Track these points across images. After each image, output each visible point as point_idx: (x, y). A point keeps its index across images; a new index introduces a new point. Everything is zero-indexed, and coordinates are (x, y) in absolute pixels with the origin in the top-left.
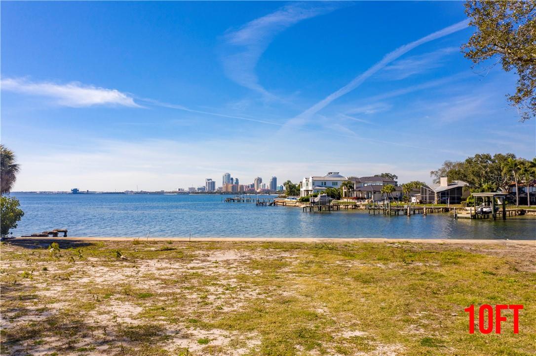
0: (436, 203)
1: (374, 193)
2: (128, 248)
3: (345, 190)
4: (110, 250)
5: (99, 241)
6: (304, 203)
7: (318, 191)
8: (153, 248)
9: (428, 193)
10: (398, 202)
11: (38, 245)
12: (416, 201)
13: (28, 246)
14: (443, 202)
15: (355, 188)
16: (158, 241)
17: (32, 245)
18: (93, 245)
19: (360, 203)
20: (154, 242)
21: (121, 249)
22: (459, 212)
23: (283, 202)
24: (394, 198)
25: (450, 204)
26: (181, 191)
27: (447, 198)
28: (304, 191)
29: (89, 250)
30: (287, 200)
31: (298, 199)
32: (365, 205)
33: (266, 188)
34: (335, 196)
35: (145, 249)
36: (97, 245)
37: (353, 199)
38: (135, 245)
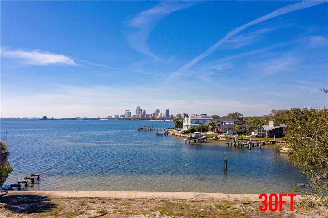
0: (266, 137)
1: (229, 129)
2: (77, 211)
3: (210, 126)
4: (66, 213)
5: (59, 198)
6: (186, 134)
7: (194, 127)
8: (93, 211)
9: (261, 131)
10: (244, 136)
11: (21, 207)
12: (254, 134)
13: (15, 208)
14: (271, 137)
15: (217, 126)
16: (95, 198)
17: (17, 208)
18: (55, 207)
19: (220, 136)
20: (93, 201)
21: (73, 213)
22: (281, 148)
23: (173, 133)
24: (240, 132)
25: (275, 138)
26: (110, 117)
27: (274, 135)
28: (186, 126)
29: (53, 215)
30: (175, 130)
31: (182, 131)
32: (223, 138)
33: (162, 116)
34: (204, 129)
35: (88, 213)
36: (58, 206)
37: (215, 133)
38: (81, 205)
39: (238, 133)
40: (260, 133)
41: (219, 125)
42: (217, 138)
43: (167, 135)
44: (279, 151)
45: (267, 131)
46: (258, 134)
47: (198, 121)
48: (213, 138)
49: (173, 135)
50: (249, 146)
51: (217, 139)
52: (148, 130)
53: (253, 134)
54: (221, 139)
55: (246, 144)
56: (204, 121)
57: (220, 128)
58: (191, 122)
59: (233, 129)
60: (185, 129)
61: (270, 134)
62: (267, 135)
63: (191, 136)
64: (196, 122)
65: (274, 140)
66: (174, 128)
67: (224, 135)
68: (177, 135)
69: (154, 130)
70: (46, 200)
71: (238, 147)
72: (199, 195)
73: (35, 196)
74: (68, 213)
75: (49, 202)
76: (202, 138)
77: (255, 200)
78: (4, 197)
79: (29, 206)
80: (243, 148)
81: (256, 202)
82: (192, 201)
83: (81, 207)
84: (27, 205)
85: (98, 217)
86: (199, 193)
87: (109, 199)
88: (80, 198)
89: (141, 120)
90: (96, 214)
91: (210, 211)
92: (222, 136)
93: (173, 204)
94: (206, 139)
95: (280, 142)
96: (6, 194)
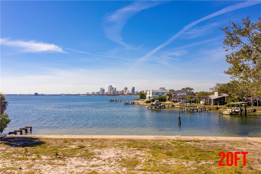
0: (212, 105)
1: (182, 99)
2: (61, 146)
3: (168, 97)
4: (53, 147)
5: (47, 139)
6: (148, 103)
7: (155, 97)
8: (74, 146)
9: (208, 100)
10: (194, 104)
11: (17, 143)
12: (203, 103)
13: (13, 144)
14: (216, 104)
15: (173, 97)
16: (76, 139)
17: (14, 144)
18: (44, 144)
19: (175, 104)
20: (74, 140)
21: (58, 147)
22: (224, 111)
23: (138, 103)
24: (192, 101)
25: (219, 105)
26: (88, 94)
27: (218, 102)
28: (148, 97)
29: (43, 148)
30: (139, 101)
31: (145, 101)
32: (178, 105)
33: (130, 92)
34: (163, 100)
35: (70, 147)
36: (46, 143)
37: (172, 102)
38: (65, 143)
39: (190, 102)
40: (207, 101)
41: (174, 96)
42: (173, 105)
43: (134, 104)
44: (222, 113)
45: (213, 100)
46: (206, 102)
47: (158, 93)
48: (170, 106)
49: (138, 104)
50: (198, 110)
51: (173, 107)
52: (118, 101)
53: (201, 102)
54: (176, 106)
55: (196, 109)
56: (163, 93)
57: (175, 98)
58: (152, 94)
59: (186, 99)
60: (147, 100)
61: (215, 102)
62: (212, 102)
63: (153, 104)
64: (156, 94)
65: (218, 106)
66: (139, 100)
67: (178, 103)
68: (141, 104)
69: (122, 101)
70: (37, 140)
71: (189, 111)
72: (158, 137)
73: (29, 137)
74: (54, 147)
75: (40, 141)
76: (161, 105)
77: (203, 140)
78: (4, 138)
79: (23, 143)
80: (194, 112)
81: (204, 141)
82: (153, 140)
83: (64, 143)
84: (22, 143)
85: (78, 149)
86: (159, 136)
87: (87, 139)
88: (64, 139)
89: (113, 95)
90: (76, 147)
91: (167, 145)
92: (177, 104)
93: (137, 142)
94: (164, 106)
95: (223, 108)
96: (5, 137)
